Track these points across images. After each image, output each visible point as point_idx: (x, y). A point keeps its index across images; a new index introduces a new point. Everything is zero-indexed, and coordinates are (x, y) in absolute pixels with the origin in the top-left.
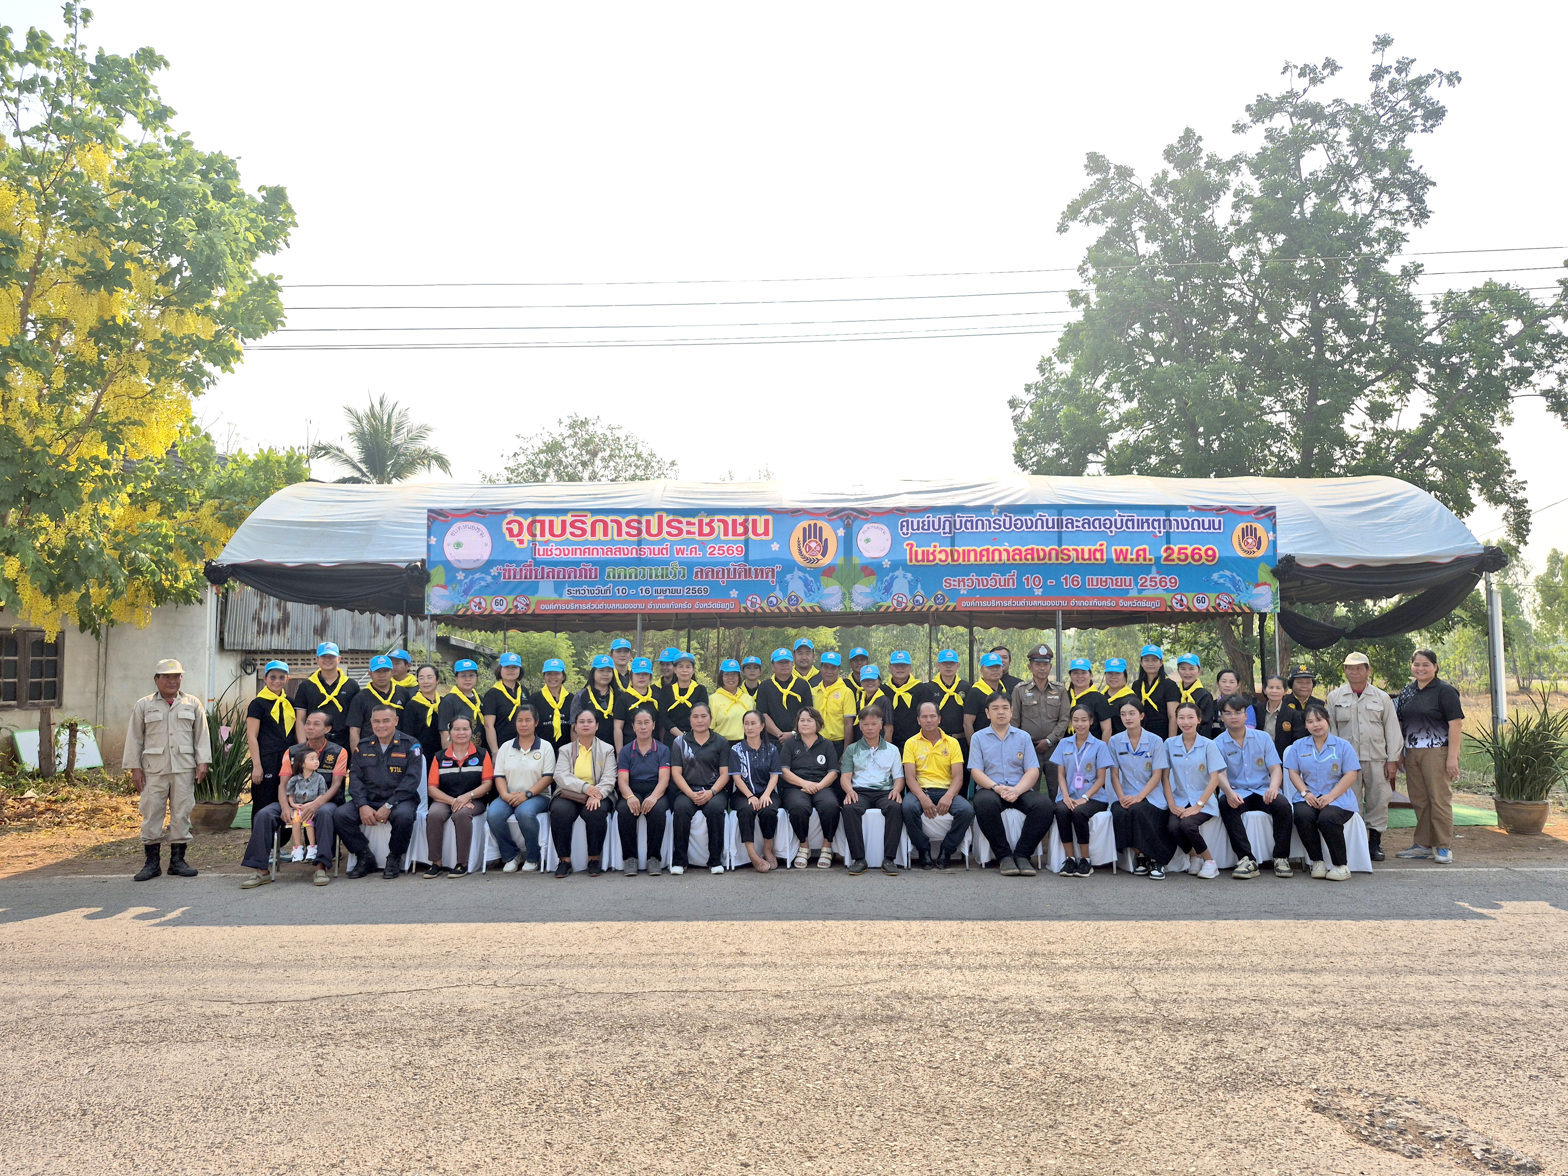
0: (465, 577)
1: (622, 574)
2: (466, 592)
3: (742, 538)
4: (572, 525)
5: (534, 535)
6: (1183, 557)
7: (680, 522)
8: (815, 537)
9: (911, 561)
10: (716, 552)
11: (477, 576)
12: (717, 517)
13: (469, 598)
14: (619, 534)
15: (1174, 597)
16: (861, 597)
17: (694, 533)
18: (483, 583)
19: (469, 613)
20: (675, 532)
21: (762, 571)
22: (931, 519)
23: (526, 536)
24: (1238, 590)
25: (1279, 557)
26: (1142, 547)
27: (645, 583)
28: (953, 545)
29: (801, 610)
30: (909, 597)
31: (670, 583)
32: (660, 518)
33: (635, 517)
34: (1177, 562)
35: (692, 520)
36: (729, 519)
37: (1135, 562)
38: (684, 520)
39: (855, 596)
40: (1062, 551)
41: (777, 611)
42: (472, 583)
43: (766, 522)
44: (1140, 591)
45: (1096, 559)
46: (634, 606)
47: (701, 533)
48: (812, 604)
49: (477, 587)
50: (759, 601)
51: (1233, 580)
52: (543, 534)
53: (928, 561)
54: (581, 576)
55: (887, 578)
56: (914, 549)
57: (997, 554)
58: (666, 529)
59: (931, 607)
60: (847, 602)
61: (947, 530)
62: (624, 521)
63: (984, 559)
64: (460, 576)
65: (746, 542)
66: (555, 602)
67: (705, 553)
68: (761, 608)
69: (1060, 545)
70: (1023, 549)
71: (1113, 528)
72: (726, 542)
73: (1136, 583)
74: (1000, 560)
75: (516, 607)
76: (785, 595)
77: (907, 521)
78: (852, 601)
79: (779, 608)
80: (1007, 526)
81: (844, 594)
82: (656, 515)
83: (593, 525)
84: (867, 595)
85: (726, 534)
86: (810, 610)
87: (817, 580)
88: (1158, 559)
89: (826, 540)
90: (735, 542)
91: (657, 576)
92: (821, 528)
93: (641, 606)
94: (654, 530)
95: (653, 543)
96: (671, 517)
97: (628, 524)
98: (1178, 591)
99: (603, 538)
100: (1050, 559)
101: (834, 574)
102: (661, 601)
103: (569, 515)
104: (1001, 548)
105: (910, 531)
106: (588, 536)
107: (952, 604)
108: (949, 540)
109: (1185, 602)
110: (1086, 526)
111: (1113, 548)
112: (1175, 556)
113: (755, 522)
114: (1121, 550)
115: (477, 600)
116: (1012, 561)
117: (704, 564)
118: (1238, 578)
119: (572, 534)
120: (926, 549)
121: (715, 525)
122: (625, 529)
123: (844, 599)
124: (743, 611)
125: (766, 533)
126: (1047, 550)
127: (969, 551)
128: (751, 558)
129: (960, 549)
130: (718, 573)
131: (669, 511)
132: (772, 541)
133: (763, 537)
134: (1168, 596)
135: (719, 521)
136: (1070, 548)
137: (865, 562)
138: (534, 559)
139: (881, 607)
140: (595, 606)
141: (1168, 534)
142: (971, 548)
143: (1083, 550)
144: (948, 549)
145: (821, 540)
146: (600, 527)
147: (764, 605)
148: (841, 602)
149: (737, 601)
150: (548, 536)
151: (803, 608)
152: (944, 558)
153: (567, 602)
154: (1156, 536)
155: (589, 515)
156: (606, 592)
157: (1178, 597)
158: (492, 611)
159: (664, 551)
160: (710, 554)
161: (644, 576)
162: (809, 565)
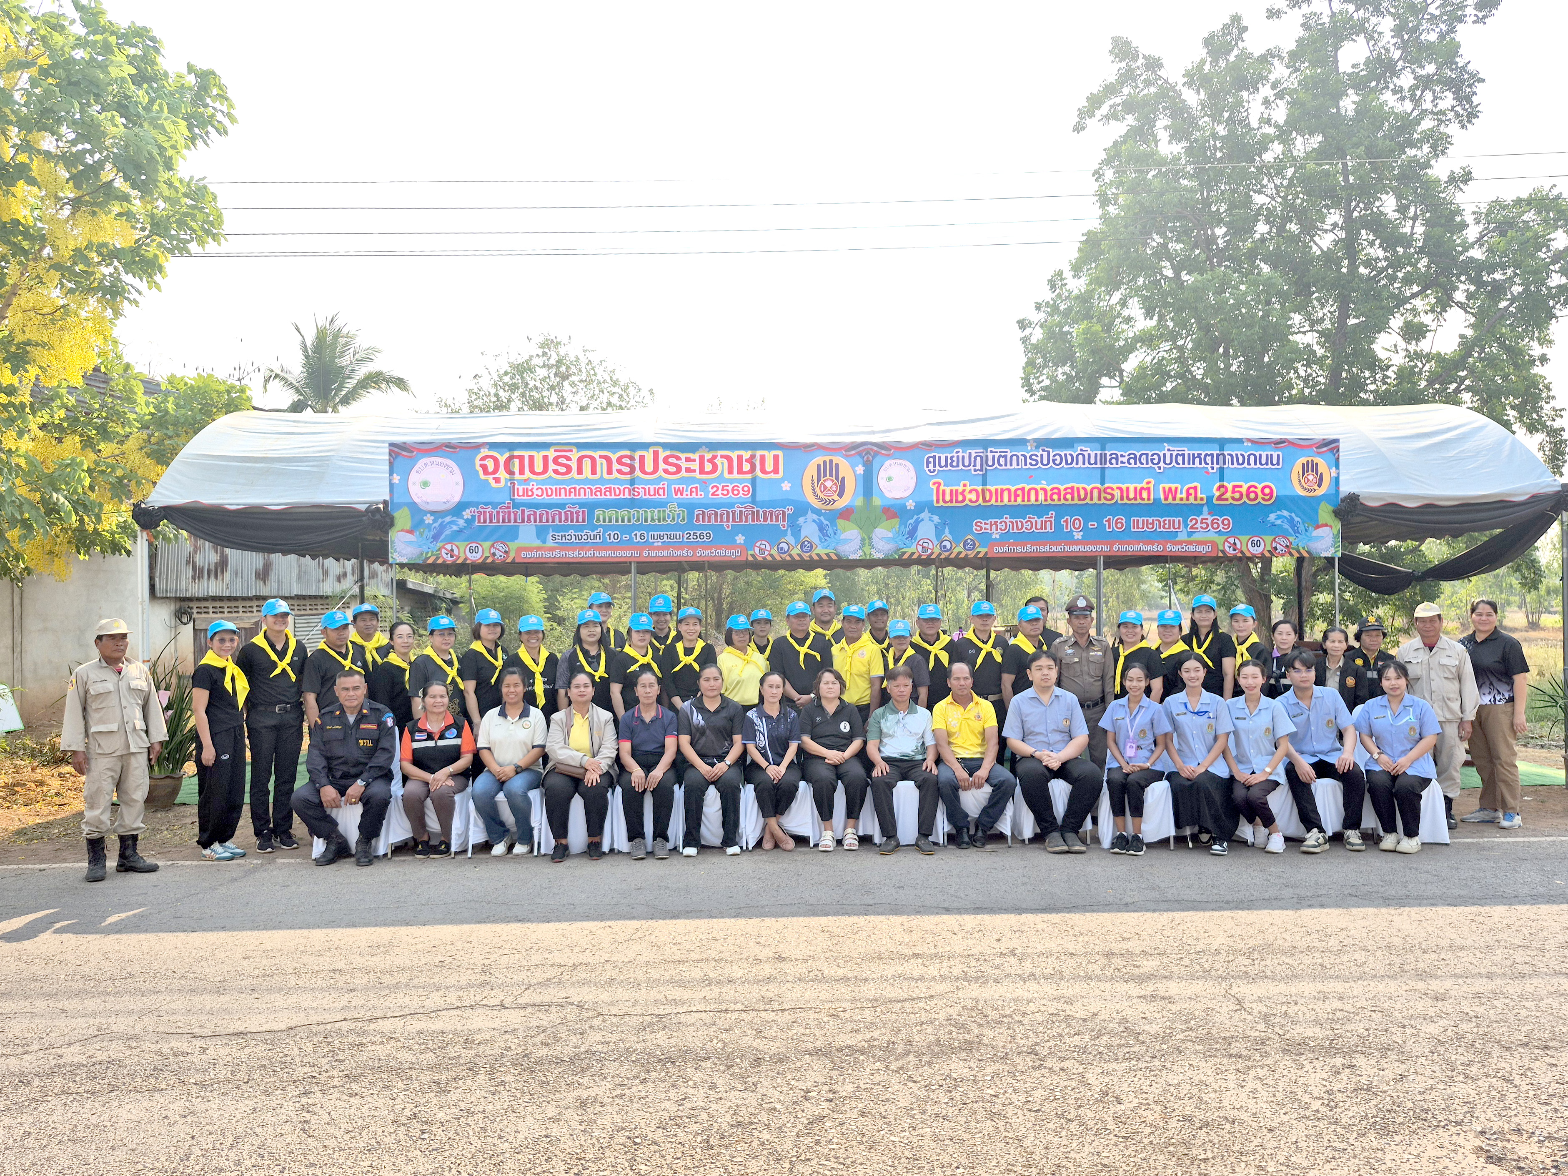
0: (435, 521)
1: (614, 517)
2: (436, 538)
3: (749, 476)
4: (555, 461)
5: (512, 473)
6: (1237, 495)
7: (679, 458)
8: (831, 475)
9: (938, 502)
10: (719, 492)
11: (448, 519)
12: (720, 453)
13: (440, 544)
14: (609, 472)
15: (1226, 541)
16: (882, 543)
17: (694, 471)
18: (455, 528)
19: (440, 561)
20: (672, 469)
21: (771, 513)
22: (960, 455)
23: (502, 474)
24: (1296, 532)
25: (1342, 495)
26: (1192, 485)
27: (640, 527)
28: (984, 483)
29: (816, 558)
30: (936, 543)
31: (669, 527)
32: (656, 453)
33: (627, 453)
34: (1230, 501)
35: (692, 456)
36: (734, 455)
37: (1185, 502)
38: (683, 456)
39: (875, 540)
40: (1105, 489)
41: (788, 558)
42: (443, 527)
43: (776, 458)
44: (1190, 534)
45: (1143, 499)
46: (627, 554)
47: (702, 471)
48: (827, 551)
49: (447, 532)
50: (768, 548)
51: (1291, 521)
52: (522, 472)
53: (957, 501)
54: (566, 519)
55: (912, 521)
56: (942, 488)
57: (1033, 493)
58: (662, 466)
59: (959, 553)
60: (866, 549)
61: (978, 467)
62: (614, 457)
63: (1019, 499)
64: (429, 519)
65: (754, 481)
66: (538, 549)
67: (707, 493)
68: (771, 555)
69: (1103, 483)
70: (1062, 488)
71: (1162, 464)
72: (731, 481)
73: (1186, 526)
74: (1037, 500)
75: (494, 554)
76: (797, 542)
77: (934, 457)
78: (873, 547)
79: (790, 555)
80: (1045, 462)
81: (863, 540)
82: (651, 450)
83: (580, 461)
84: (888, 540)
85: (730, 472)
86: (825, 558)
87: (833, 523)
88: (1210, 499)
89: (843, 478)
90: (740, 481)
91: (653, 519)
92: (837, 465)
93: (636, 554)
94: (649, 467)
95: (648, 482)
96: (668, 453)
97: (619, 461)
98: (1231, 534)
99: (590, 477)
100: (1092, 499)
101: (852, 517)
102: (658, 548)
103: (552, 450)
104: (1038, 487)
105: (937, 467)
106: (574, 474)
107: (983, 550)
108: (980, 478)
109: (1238, 546)
110: (1132, 461)
111: (1161, 486)
112: (1229, 495)
113: (763, 458)
114: (1170, 489)
115: (449, 547)
116: (1049, 502)
117: (706, 506)
118: (1297, 519)
119: (556, 472)
120: (954, 488)
121: (718, 461)
122: (616, 466)
123: (863, 545)
124: (750, 558)
125: (776, 471)
126: (1089, 488)
127: (1002, 491)
128: (759, 498)
129: (993, 489)
130: (721, 516)
131: (666, 446)
132: (782, 480)
133: (772, 476)
134: (1220, 540)
135: (722, 457)
136: (1114, 486)
137: (887, 503)
138: (513, 500)
139: (904, 553)
140: (583, 553)
141: (1221, 470)
142: (1004, 487)
143: (1128, 489)
144: (979, 488)
145: (837, 478)
146: (587, 464)
147: (774, 552)
148: (860, 548)
149: (744, 548)
150: (528, 474)
151: (818, 555)
152: (974, 499)
153: (552, 549)
154: (1208, 473)
155: (575, 450)
156: (595, 537)
157: (1231, 540)
158: (466, 559)
159: (661, 491)
160: (713, 494)
161: (638, 519)
162: (824, 507)
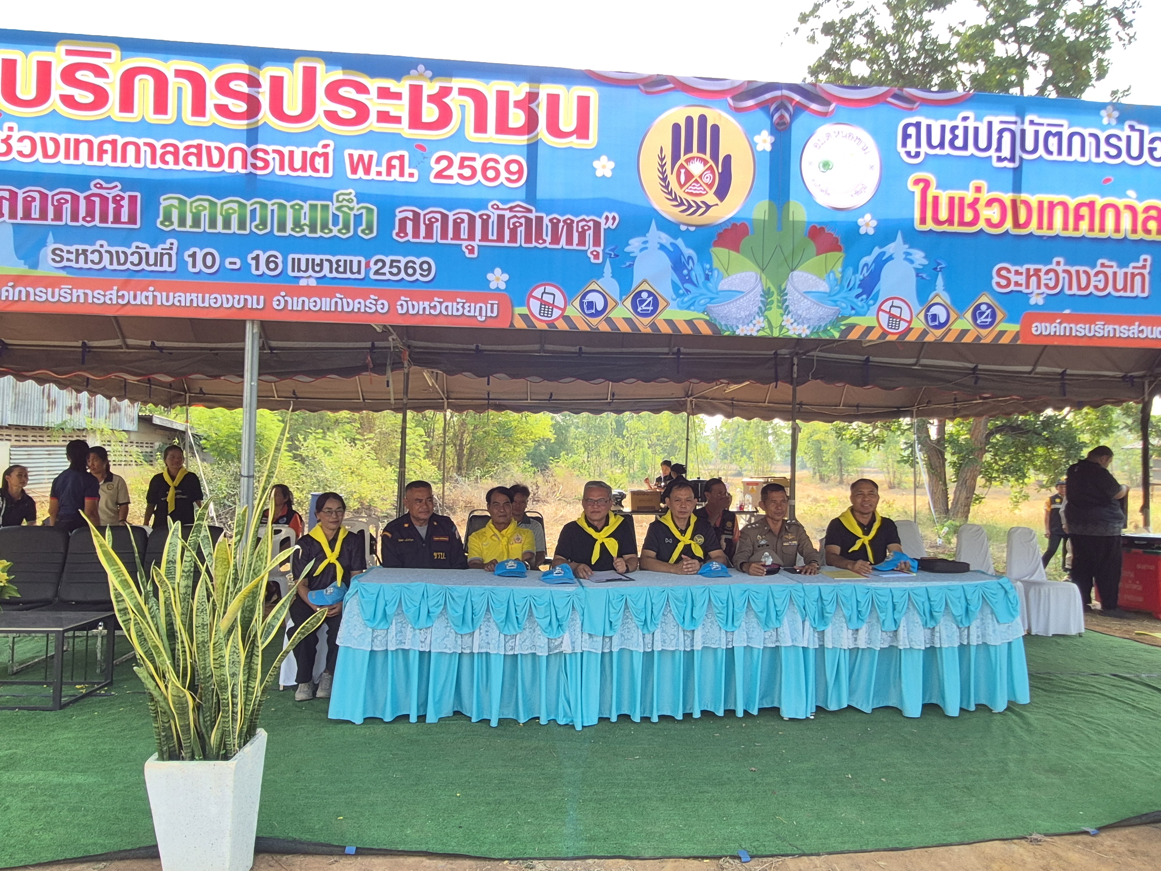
3: (523, 140)
7: (362, 89)
8: (702, 149)
9: (923, 221)
12: (457, 83)
14: (199, 109)
21: (569, 225)
22: (971, 124)
28: (1017, 188)
29: (665, 329)
30: (917, 308)
33: (243, 68)
35: (393, 85)
38: (373, 84)
39: (792, 296)
41: (604, 327)
46: (236, 301)
53: (962, 223)
55: (868, 259)
56: (932, 192)
57: (1110, 214)
61: (1006, 152)
62: (211, 77)
63: (1084, 225)
67: (425, 171)
68: (567, 319)
74: (1117, 230)
76: (624, 291)
77: (918, 125)
78: (786, 310)
80: (1135, 152)
81: (767, 294)
82: (299, 66)
84: (821, 298)
85: (481, 126)
86: (685, 330)
89: (728, 158)
90: (503, 149)
91: (297, 224)
92: (715, 129)
93: (255, 302)
96: (338, 74)
99: (152, 117)
103: (61, 49)
104: (1121, 203)
105: (924, 148)
106: (112, 109)
108: (1010, 176)
117: (423, 203)
119: (68, 101)
120: (957, 194)
121: (453, 101)
123: (766, 305)
127: (1052, 205)
128: (542, 192)
129: (1033, 200)
130: (457, 225)
133: (574, 142)
135: (463, 92)
137: (817, 218)
139: (851, 327)
140: (128, 296)
142: (1056, 198)
144: (1007, 198)
145: (715, 156)
147: (573, 311)
148: (761, 312)
152: (996, 219)
155: (116, 53)
156: (159, 259)
159: (319, 162)
160: (439, 175)
161: (264, 223)
162: (684, 218)
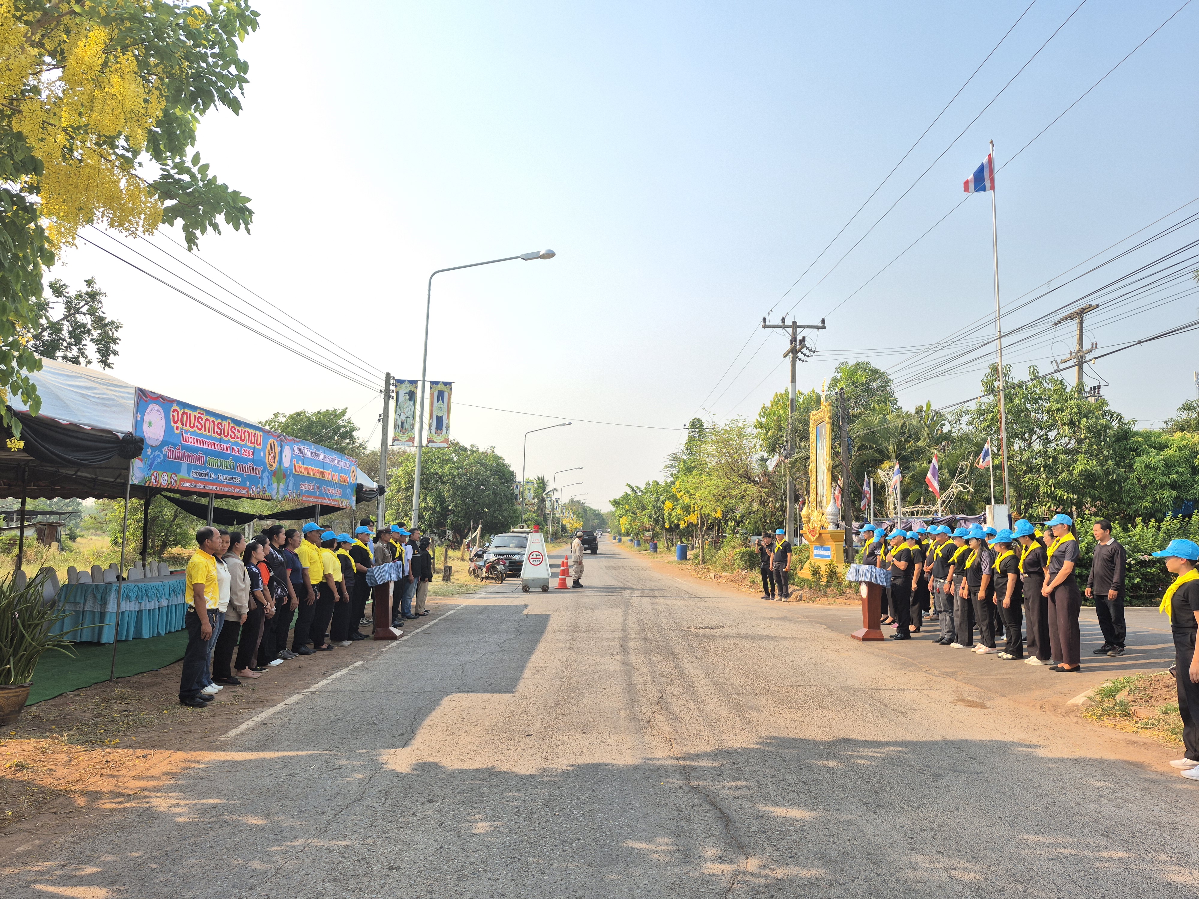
1: (213, 463)
2: (151, 467)
4: (198, 419)
5: (183, 424)
10: (245, 453)
11: (157, 453)
12: (247, 429)
13: (152, 472)
14: (214, 432)
16: (282, 491)
17: (239, 438)
18: (159, 460)
19: (151, 485)
20: (233, 435)
22: (300, 446)
23: (179, 425)
25: (357, 483)
27: (220, 471)
28: (304, 463)
31: (228, 472)
32: (229, 424)
33: (220, 421)
36: (251, 431)
38: (237, 428)
42: (154, 459)
43: (261, 436)
47: (242, 439)
48: (269, 493)
49: (155, 463)
50: (254, 489)
52: (186, 426)
53: (298, 471)
54: (198, 461)
55: (288, 480)
56: (295, 463)
57: (312, 470)
58: (230, 432)
59: (297, 499)
60: (278, 493)
61: (303, 454)
62: (216, 423)
63: (309, 472)
64: (149, 452)
65: (254, 449)
66: (187, 481)
69: (323, 470)
72: (248, 447)
74: (312, 474)
75: (171, 482)
77: (295, 446)
79: (260, 495)
82: (228, 421)
83: (206, 421)
86: (268, 497)
87: (271, 478)
89: (275, 453)
92: (275, 445)
94: (226, 433)
95: (225, 441)
97: (218, 425)
101: (276, 475)
102: (224, 485)
108: (303, 460)
110: (328, 460)
112: (342, 480)
113: (258, 435)
115: (155, 474)
116: (315, 475)
119: (197, 427)
120: (298, 464)
121: (246, 434)
122: (216, 429)
123: (277, 491)
124: (250, 495)
125: (260, 444)
127: (307, 467)
131: (232, 420)
132: (261, 450)
134: (339, 500)
137: (284, 470)
138: (181, 443)
140: (201, 486)
144: (303, 465)
146: (207, 424)
149: (249, 488)
150: (188, 428)
151: (266, 495)
152: (301, 470)
153: (191, 482)
155: (204, 414)
158: (161, 484)
162: (270, 468)
